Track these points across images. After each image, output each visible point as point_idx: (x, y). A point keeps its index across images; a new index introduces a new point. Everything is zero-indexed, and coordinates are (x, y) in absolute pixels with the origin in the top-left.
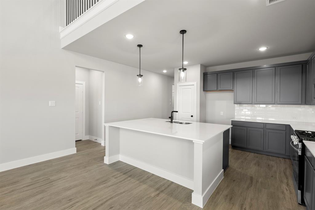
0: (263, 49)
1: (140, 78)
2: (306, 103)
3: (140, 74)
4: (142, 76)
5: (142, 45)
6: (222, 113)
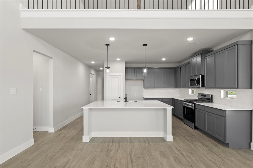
0: (164, 59)
1: (108, 69)
2: (176, 87)
3: (108, 67)
4: (110, 68)
5: (109, 45)
6: (136, 94)
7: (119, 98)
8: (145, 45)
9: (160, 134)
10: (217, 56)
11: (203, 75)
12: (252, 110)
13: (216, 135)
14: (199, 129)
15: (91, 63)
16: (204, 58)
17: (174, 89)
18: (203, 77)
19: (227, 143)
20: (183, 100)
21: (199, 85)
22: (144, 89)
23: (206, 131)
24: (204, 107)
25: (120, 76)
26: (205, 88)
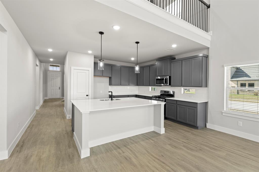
2: (137, 85)
6: (101, 92)
7: (87, 96)
8: (137, 43)
9: (152, 129)
10: (184, 62)
11: (170, 76)
12: (208, 102)
13: (188, 122)
14: (168, 118)
15: (48, 51)
16: (171, 63)
17: (135, 86)
18: (170, 77)
19: (198, 126)
20: (151, 96)
21: (168, 84)
22: (109, 86)
23: (177, 120)
24: (176, 101)
25: (88, 71)
26: (171, 86)
